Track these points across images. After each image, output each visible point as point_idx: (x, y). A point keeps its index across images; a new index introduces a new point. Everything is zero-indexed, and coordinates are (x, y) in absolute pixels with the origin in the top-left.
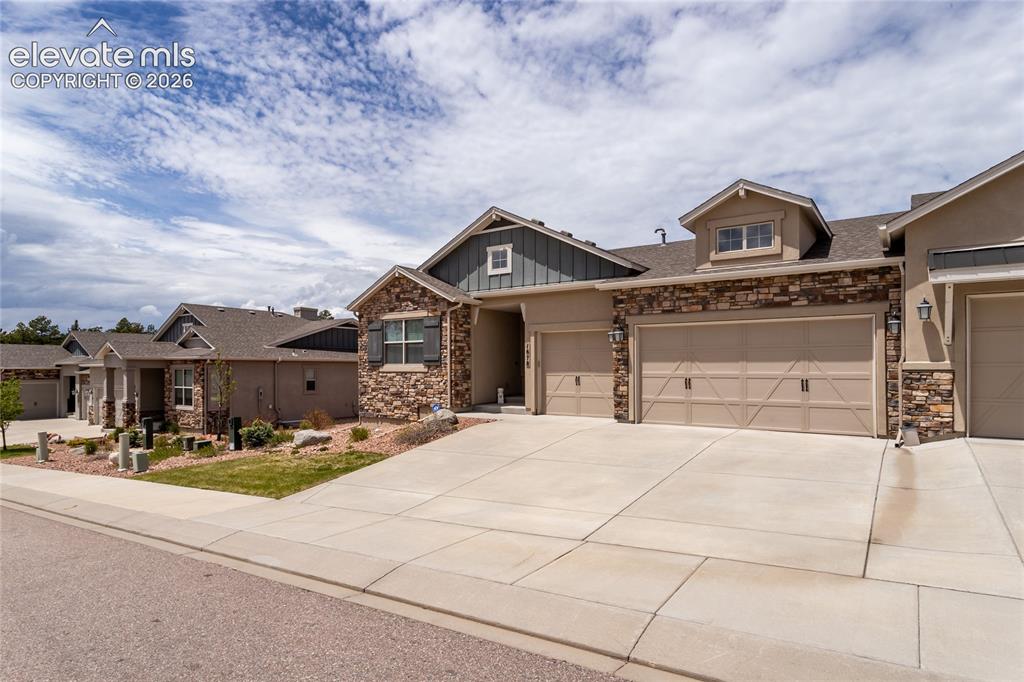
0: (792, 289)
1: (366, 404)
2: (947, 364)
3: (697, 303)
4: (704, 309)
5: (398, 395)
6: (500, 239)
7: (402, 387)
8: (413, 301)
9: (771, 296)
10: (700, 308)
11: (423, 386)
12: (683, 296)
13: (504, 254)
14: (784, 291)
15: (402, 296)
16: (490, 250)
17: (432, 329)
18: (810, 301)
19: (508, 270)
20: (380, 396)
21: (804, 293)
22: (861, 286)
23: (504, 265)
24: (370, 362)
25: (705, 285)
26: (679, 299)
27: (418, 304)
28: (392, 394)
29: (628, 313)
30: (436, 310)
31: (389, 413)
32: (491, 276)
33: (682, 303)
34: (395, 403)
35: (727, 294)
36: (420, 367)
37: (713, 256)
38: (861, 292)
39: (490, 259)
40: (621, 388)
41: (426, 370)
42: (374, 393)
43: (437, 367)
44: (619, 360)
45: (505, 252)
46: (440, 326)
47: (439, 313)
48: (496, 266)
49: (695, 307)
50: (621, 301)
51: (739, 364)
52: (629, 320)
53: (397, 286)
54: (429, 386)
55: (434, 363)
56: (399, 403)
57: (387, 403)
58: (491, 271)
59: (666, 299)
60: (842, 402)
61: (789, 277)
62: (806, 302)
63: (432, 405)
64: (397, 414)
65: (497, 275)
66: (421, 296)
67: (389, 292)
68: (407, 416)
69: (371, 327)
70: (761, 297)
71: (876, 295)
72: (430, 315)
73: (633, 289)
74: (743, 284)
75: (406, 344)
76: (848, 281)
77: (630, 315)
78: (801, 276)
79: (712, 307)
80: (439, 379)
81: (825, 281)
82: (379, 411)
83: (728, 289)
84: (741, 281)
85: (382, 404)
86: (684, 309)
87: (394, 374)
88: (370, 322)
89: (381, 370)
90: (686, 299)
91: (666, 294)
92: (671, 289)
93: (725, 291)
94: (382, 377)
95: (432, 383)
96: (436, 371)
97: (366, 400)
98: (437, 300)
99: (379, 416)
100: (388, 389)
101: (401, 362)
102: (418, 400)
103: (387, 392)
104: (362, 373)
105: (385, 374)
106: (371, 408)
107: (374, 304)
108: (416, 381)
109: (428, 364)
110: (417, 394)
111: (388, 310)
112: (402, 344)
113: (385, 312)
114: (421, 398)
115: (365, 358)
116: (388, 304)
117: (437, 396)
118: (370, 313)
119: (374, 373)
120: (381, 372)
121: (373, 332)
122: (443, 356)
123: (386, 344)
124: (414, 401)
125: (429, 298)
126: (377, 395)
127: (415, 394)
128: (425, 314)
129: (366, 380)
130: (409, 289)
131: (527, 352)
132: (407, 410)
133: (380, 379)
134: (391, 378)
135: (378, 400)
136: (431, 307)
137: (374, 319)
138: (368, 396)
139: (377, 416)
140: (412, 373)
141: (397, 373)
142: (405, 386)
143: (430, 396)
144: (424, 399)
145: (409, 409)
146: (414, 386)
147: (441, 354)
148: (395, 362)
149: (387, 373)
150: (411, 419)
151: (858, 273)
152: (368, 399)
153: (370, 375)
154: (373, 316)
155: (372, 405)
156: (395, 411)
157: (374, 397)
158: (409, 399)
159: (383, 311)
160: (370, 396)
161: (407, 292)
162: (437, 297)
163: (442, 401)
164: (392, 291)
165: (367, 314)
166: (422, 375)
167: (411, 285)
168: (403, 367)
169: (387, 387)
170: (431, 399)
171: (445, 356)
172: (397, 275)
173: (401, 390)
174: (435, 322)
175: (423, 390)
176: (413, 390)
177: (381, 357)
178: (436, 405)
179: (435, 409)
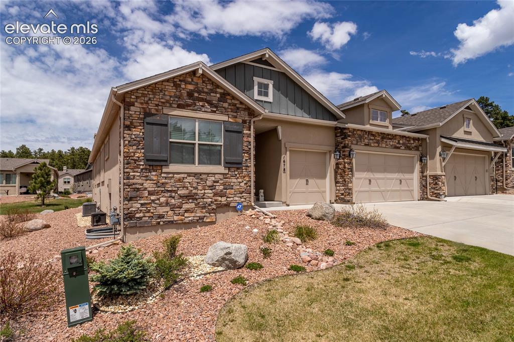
0: (401, 141)
1: (138, 211)
2: (444, 173)
3: (376, 143)
4: (378, 146)
5: (190, 197)
6: (263, 75)
7: (196, 188)
8: (210, 103)
9: (396, 144)
11: (222, 187)
12: (372, 138)
14: (399, 143)
15: (196, 95)
16: (256, 80)
17: (235, 135)
18: (405, 148)
19: (270, 98)
20: (163, 200)
21: (403, 144)
23: (266, 95)
24: (148, 160)
25: (378, 134)
26: (370, 139)
27: (216, 107)
28: (181, 197)
30: (236, 117)
31: (176, 218)
32: (256, 100)
33: (371, 141)
34: (185, 206)
35: (385, 140)
36: (221, 169)
38: (415, 146)
39: (256, 88)
40: (349, 185)
41: (227, 171)
42: (153, 198)
43: (238, 168)
44: (349, 169)
45: (268, 85)
46: (241, 132)
47: (240, 121)
48: (260, 94)
49: (375, 145)
50: (349, 136)
51: (383, 174)
52: (353, 147)
53: (190, 84)
54: (228, 186)
55: (234, 165)
57: (173, 208)
58: (256, 97)
59: (366, 138)
60: (408, 188)
61: (400, 136)
62: (404, 148)
63: (232, 205)
64: (189, 217)
65: (262, 101)
66: (219, 100)
67: (176, 86)
68: (202, 218)
69: (149, 119)
70: (394, 143)
71: (417, 148)
72: (230, 120)
73: (354, 130)
74: (390, 137)
75: (199, 144)
76: (412, 142)
77: (353, 144)
78: (403, 137)
79: (381, 145)
80: (240, 180)
81: (407, 140)
82: (161, 216)
85: (168, 209)
86: (372, 145)
87: (186, 176)
88: (148, 114)
89: (164, 170)
90: (372, 140)
92: (367, 133)
94: (166, 178)
95: (232, 184)
96: (236, 173)
97: (139, 206)
98: (238, 108)
99: (161, 223)
100: (176, 192)
101: (193, 163)
102: (216, 201)
103: (173, 194)
104: (131, 174)
105: (170, 175)
106: (147, 215)
107: (154, 94)
108: (214, 182)
109: (229, 165)
110: (215, 195)
111: (176, 106)
112: (194, 144)
113: (171, 106)
114: (220, 199)
115: (137, 155)
116: (177, 99)
117: (237, 195)
118: (147, 103)
119: (154, 173)
120: (165, 173)
121: (155, 127)
122: (244, 160)
123: (171, 142)
124: (212, 202)
125: (230, 104)
126: (159, 199)
127: (212, 195)
128: (225, 118)
129: (140, 181)
130: (205, 90)
131: (284, 161)
132: (202, 212)
133: (164, 181)
134: (179, 180)
135: (161, 205)
136: (232, 113)
137: (153, 111)
138: (142, 202)
139: (159, 223)
140: (208, 174)
141: (189, 174)
142: (200, 188)
143: (230, 196)
144: (224, 199)
145: (204, 211)
146: (212, 187)
147: (243, 157)
148: (182, 162)
149: (174, 173)
150: (207, 221)
151: (414, 139)
152: (142, 204)
153: (147, 176)
154: (152, 107)
155: (149, 211)
156: (186, 215)
157: (153, 201)
158: (205, 200)
159: (168, 105)
160: (146, 202)
161: (204, 92)
162: (238, 106)
163: (243, 200)
164: (183, 86)
165: (142, 103)
166: (221, 177)
167: (208, 87)
168: (197, 168)
169: (174, 189)
170: (232, 199)
171: (246, 160)
172: (200, 72)
173: (194, 191)
174: (236, 128)
175: (222, 191)
176: (211, 191)
177: (164, 156)
178: (239, 204)
179: (238, 207)
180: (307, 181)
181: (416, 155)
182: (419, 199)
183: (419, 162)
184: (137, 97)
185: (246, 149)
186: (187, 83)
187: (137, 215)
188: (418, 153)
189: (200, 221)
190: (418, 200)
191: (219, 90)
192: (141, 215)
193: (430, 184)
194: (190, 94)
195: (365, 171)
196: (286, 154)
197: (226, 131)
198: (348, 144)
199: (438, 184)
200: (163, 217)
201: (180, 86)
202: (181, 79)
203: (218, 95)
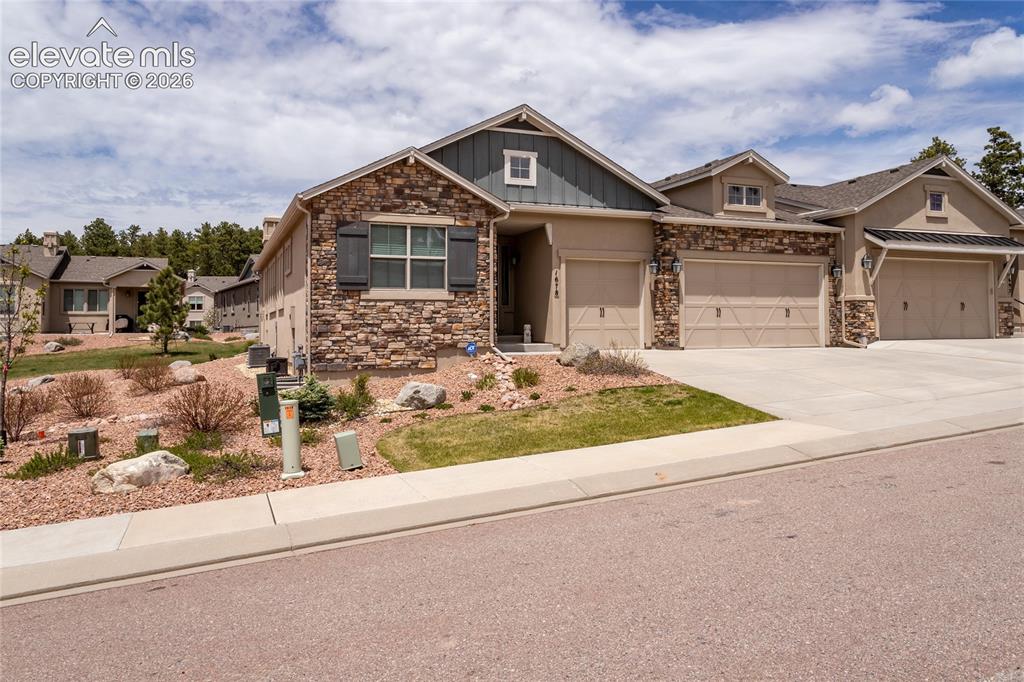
0: (786, 241)
1: (329, 350)
2: (872, 297)
3: (729, 244)
4: (734, 250)
5: (399, 333)
6: (520, 143)
7: (407, 321)
8: (427, 201)
9: (774, 245)
10: (732, 248)
11: (445, 320)
12: (719, 237)
13: (526, 162)
14: (781, 242)
15: (407, 191)
16: (508, 153)
17: (464, 244)
18: (795, 251)
19: (532, 181)
20: (361, 336)
21: (791, 245)
22: (817, 245)
23: (526, 175)
24: (341, 284)
25: (735, 230)
26: (717, 239)
27: (437, 206)
28: (386, 333)
29: (678, 247)
30: (467, 219)
31: (379, 361)
32: (508, 185)
33: (719, 243)
34: (392, 346)
35: (749, 239)
36: (443, 294)
37: (727, 207)
38: (819, 248)
39: (508, 167)
40: (673, 317)
41: (452, 297)
42: (348, 333)
43: (470, 293)
44: (671, 290)
45: (528, 160)
46: (474, 240)
47: (474, 224)
48: (514, 174)
49: (728, 248)
50: (673, 235)
51: (748, 298)
52: (680, 254)
53: (399, 176)
54: (453, 319)
55: (464, 288)
56: (403, 345)
57: (375, 347)
58: (508, 179)
59: (707, 237)
60: (805, 324)
61: (784, 231)
62: (791, 252)
63: (460, 345)
64: (397, 361)
65: (518, 186)
66: (442, 196)
67: (380, 181)
68: (415, 363)
69: (343, 230)
70: (769, 244)
71: (824, 251)
72: (458, 223)
73: (683, 226)
74: (759, 233)
75: (412, 260)
76: (812, 240)
77: (680, 248)
78: (790, 232)
79: (739, 249)
80: (473, 310)
81: (801, 238)
82: (358, 359)
83: (749, 236)
84: (756, 230)
85: (367, 348)
86: (721, 248)
87: (393, 304)
88: (341, 223)
89: (363, 297)
90: (722, 240)
91: (708, 234)
92: (711, 230)
93: (746, 236)
94: (365, 307)
95: (461, 315)
96: (467, 299)
97: (330, 344)
98: (470, 206)
99: (359, 368)
100: (378, 326)
101: (403, 286)
102: (436, 339)
103: (376, 329)
104: (321, 302)
105: (372, 304)
106: (340, 356)
107: (350, 195)
108: (434, 312)
109: (455, 289)
110: (435, 330)
111: (379, 209)
112: (405, 260)
113: (372, 210)
114: (442, 336)
115: (328, 277)
116: (380, 200)
117: (469, 332)
118: (341, 208)
119: (349, 301)
120: (364, 300)
121: (350, 239)
122: (479, 280)
123: (372, 258)
124: (430, 341)
125: (457, 201)
126: (356, 336)
127: (430, 330)
128: (450, 221)
129: (331, 312)
130: (421, 183)
131: (556, 279)
132: (415, 354)
133: (362, 311)
134: (384, 309)
135: (358, 343)
136: (460, 214)
137: (349, 219)
138: (334, 338)
139: (356, 367)
140: (425, 301)
141: (397, 302)
142: (412, 320)
143: (457, 332)
144: (448, 337)
145: (419, 353)
146: (430, 320)
147: (477, 277)
148: (388, 285)
149: (376, 301)
150: (423, 367)
151: (816, 235)
152: (334, 342)
153: (340, 305)
154: (347, 214)
155: (343, 351)
156: (393, 357)
157: (348, 338)
158: (420, 338)
159: (368, 208)
160: (339, 338)
161: (418, 187)
162: (469, 202)
163: (477, 338)
164: (389, 181)
165: (334, 209)
166: (444, 305)
167: (425, 179)
168: (408, 293)
169: (377, 322)
170: (460, 337)
171: (483, 280)
172: (412, 161)
173: (404, 325)
174: (466, 234)
175: (445, 325)
176: (428, 326)
177: (362, 277)
178: (470, 344)
179: (469, 349)
180: (602, 310)
181: (822, 263)
182: (829, 343)
183: (827, 276)
184: (328, 202)
185: (483, 264)
186: (395, 176)
187: (328, 356)
188: (826, 260)
189: (412, 367)
190: (827, 346)
191: (440, 182)
192: (333, 355)
193: (846, 318)
194: (399, 192)
195: (708, 295)
196: (559, 268)
197: (452, 240)
198: (670, 249)
199: (859, 317)
200: (362, 360)
201: (384, 181)
202: (386, 171)
203: (440, 189)
